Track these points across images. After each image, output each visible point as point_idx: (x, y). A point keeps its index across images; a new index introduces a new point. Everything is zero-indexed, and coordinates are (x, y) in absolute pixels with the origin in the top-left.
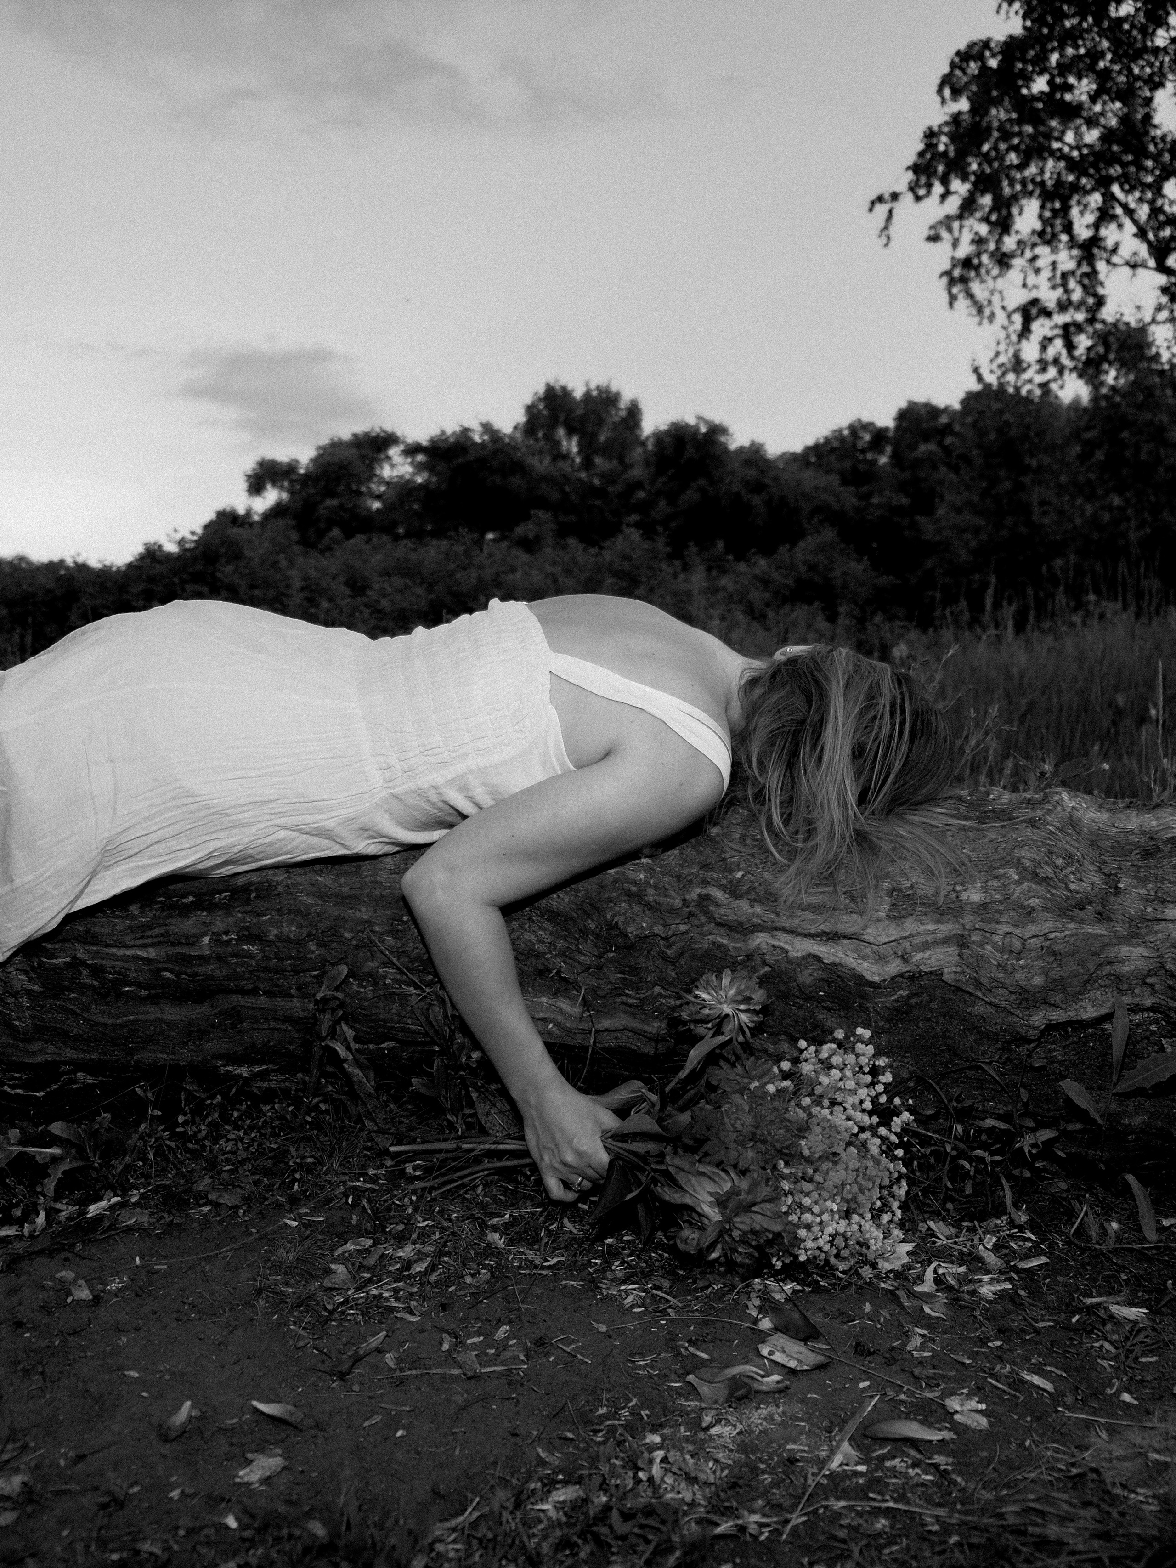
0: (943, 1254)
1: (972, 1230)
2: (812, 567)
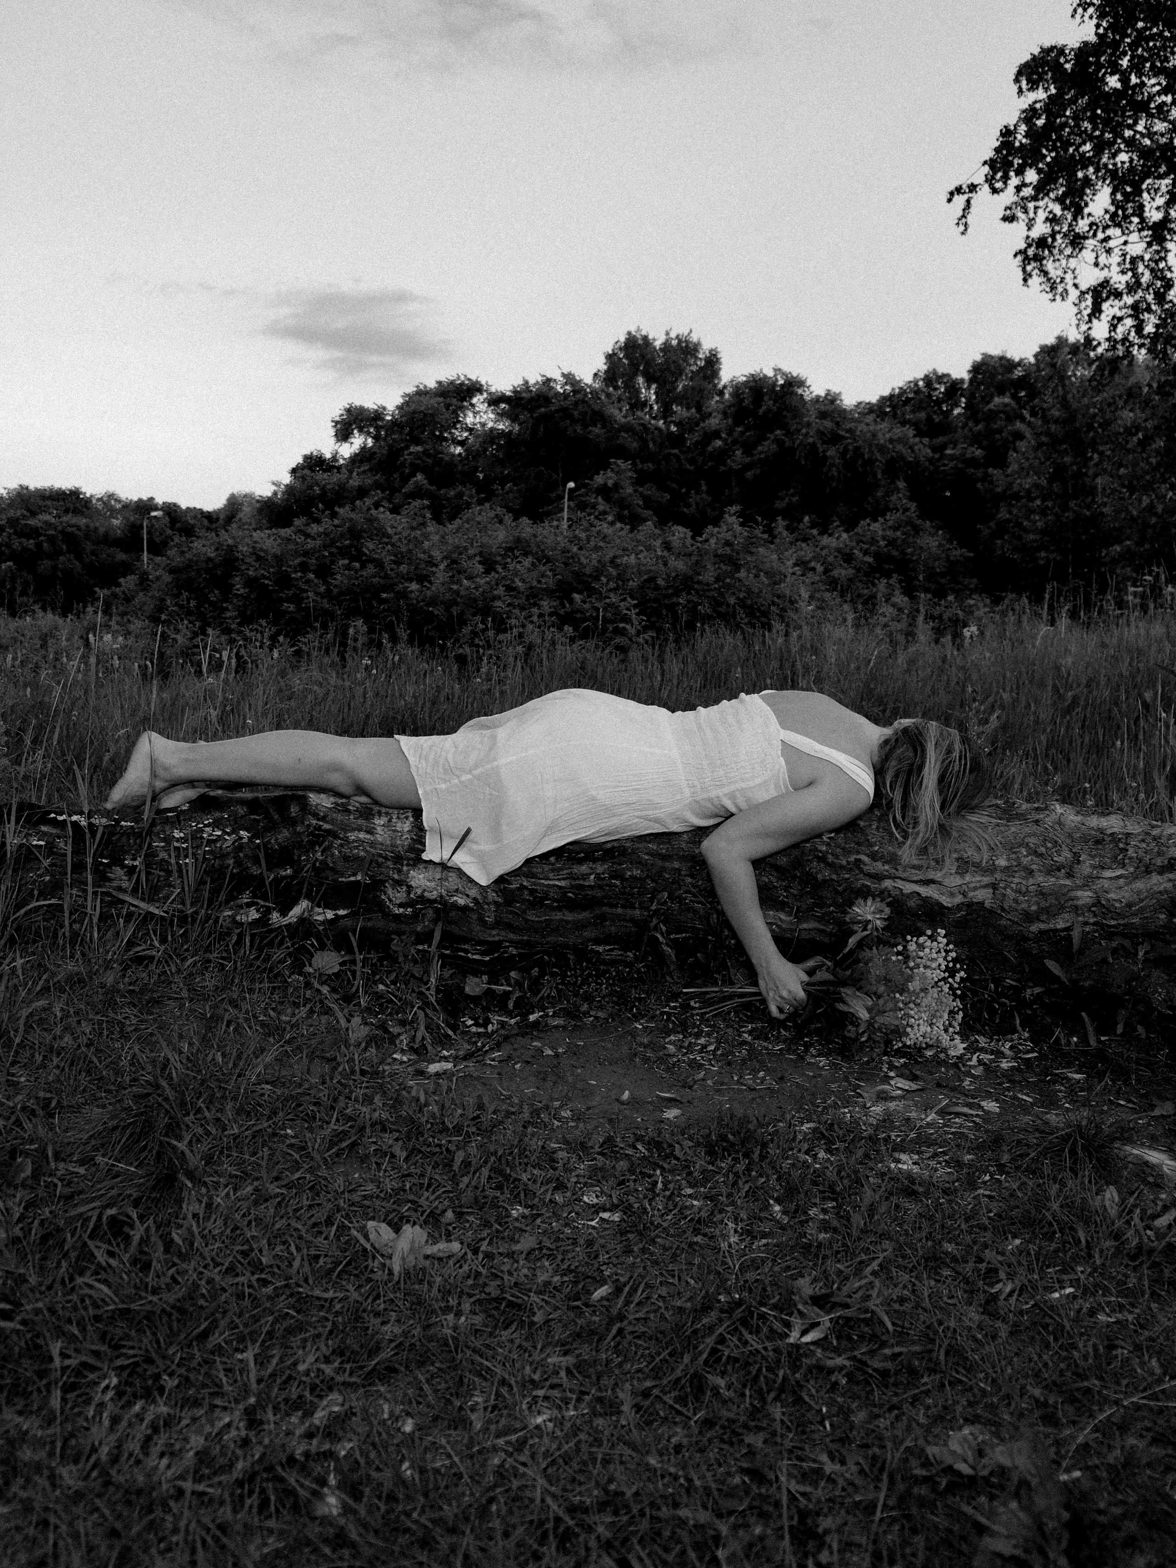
0: (982, 1050)
1: (998, 1041)
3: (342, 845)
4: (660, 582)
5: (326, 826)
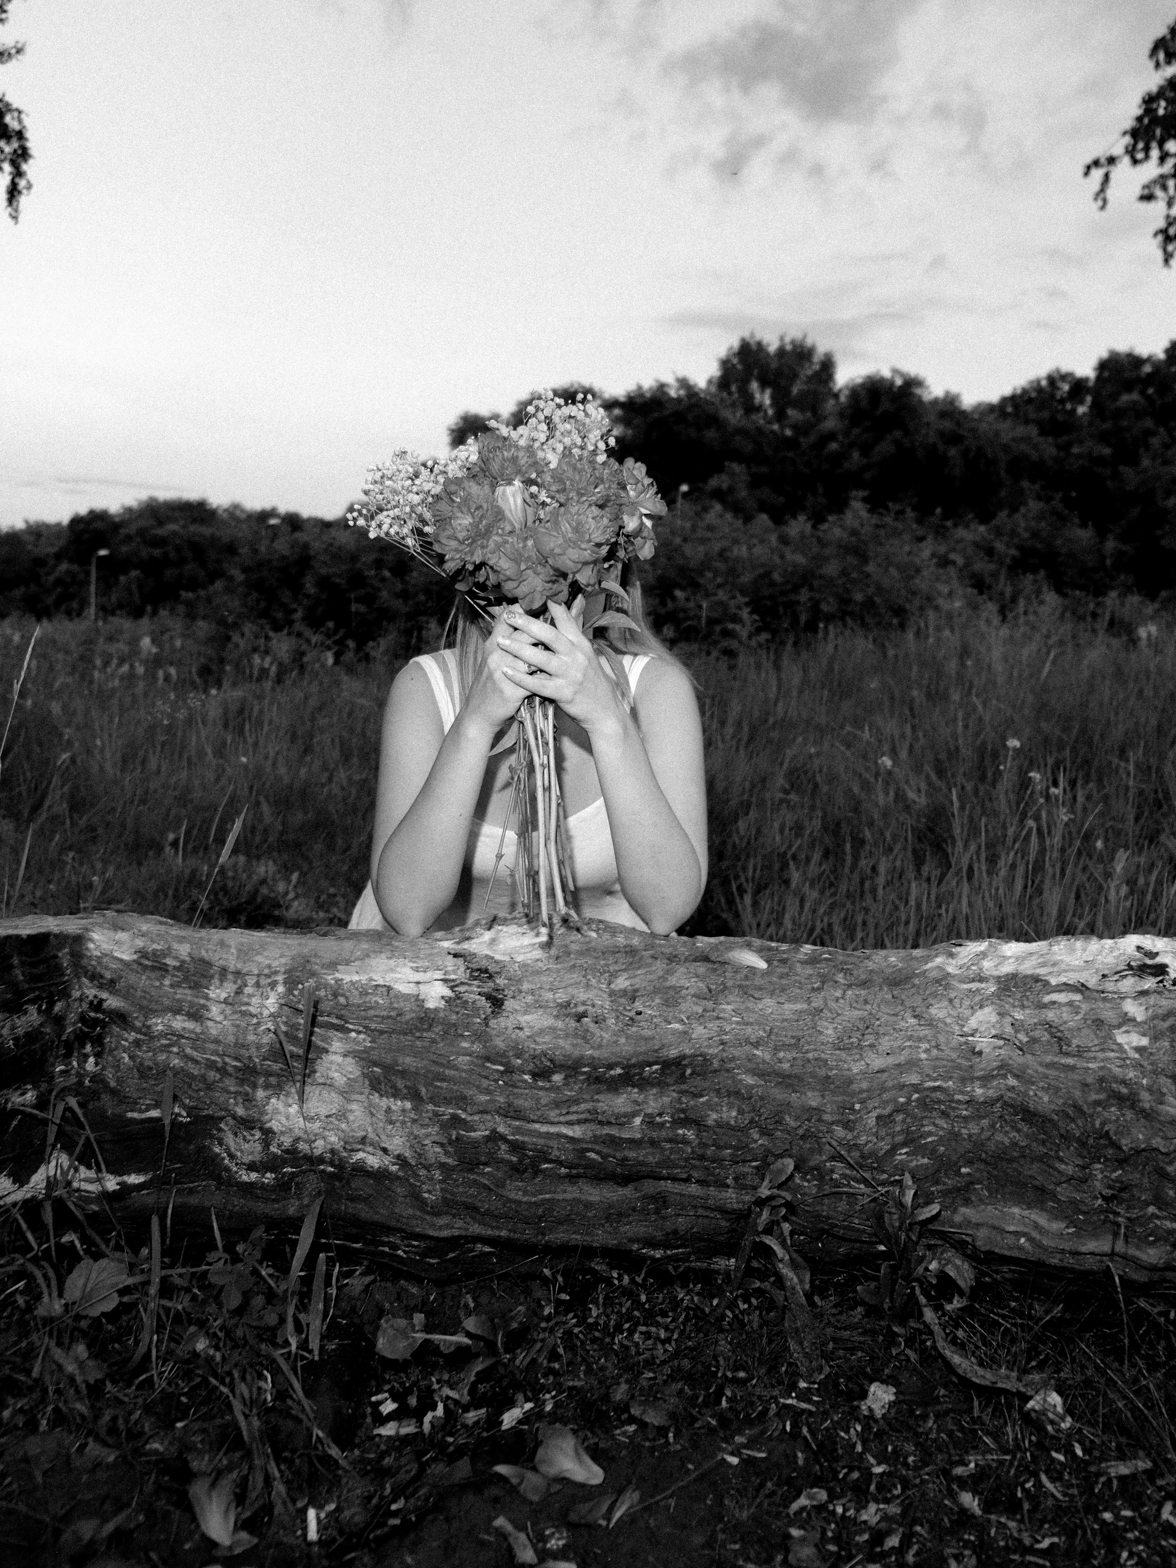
3: (137, 1043)
4: (776, 576)
5: (113, 1002)
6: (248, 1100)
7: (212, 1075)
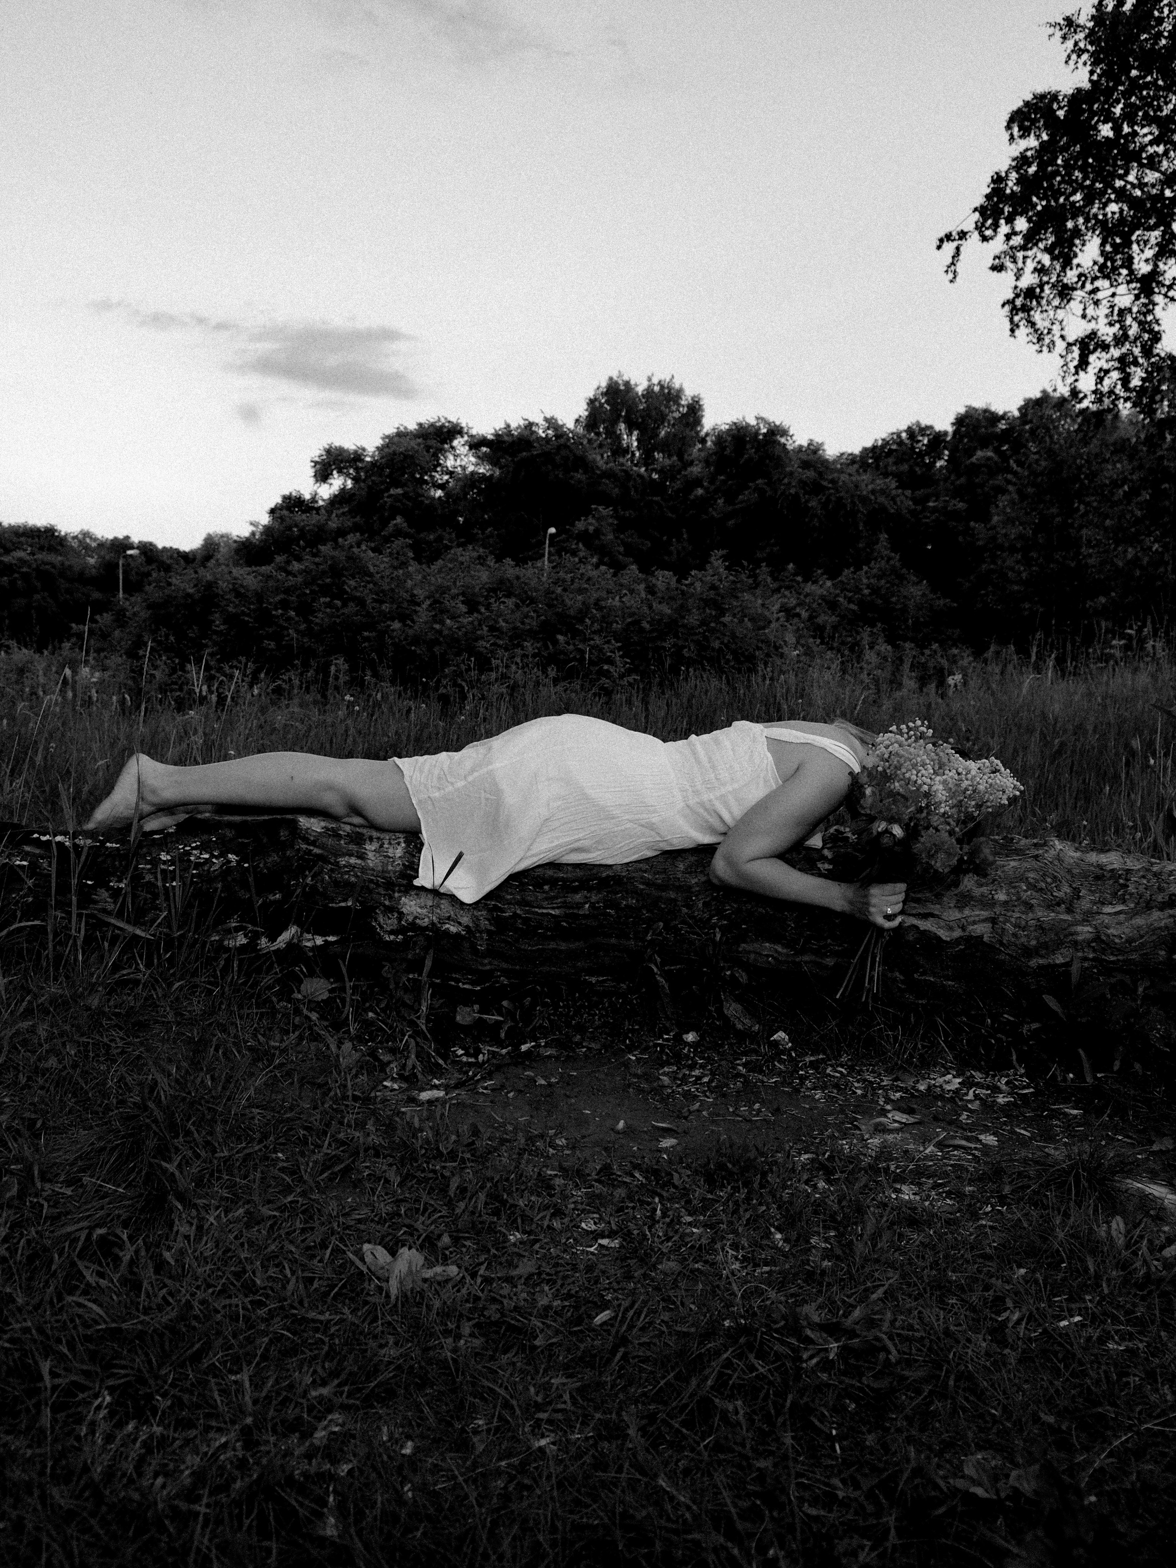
0: (978, 1085)
1: (994, 1076)
2: (875, 591)
3: (332, 870)
4: (645, 625)
5: (317, 851)
6: (391, 898)
7: (372, 886)
